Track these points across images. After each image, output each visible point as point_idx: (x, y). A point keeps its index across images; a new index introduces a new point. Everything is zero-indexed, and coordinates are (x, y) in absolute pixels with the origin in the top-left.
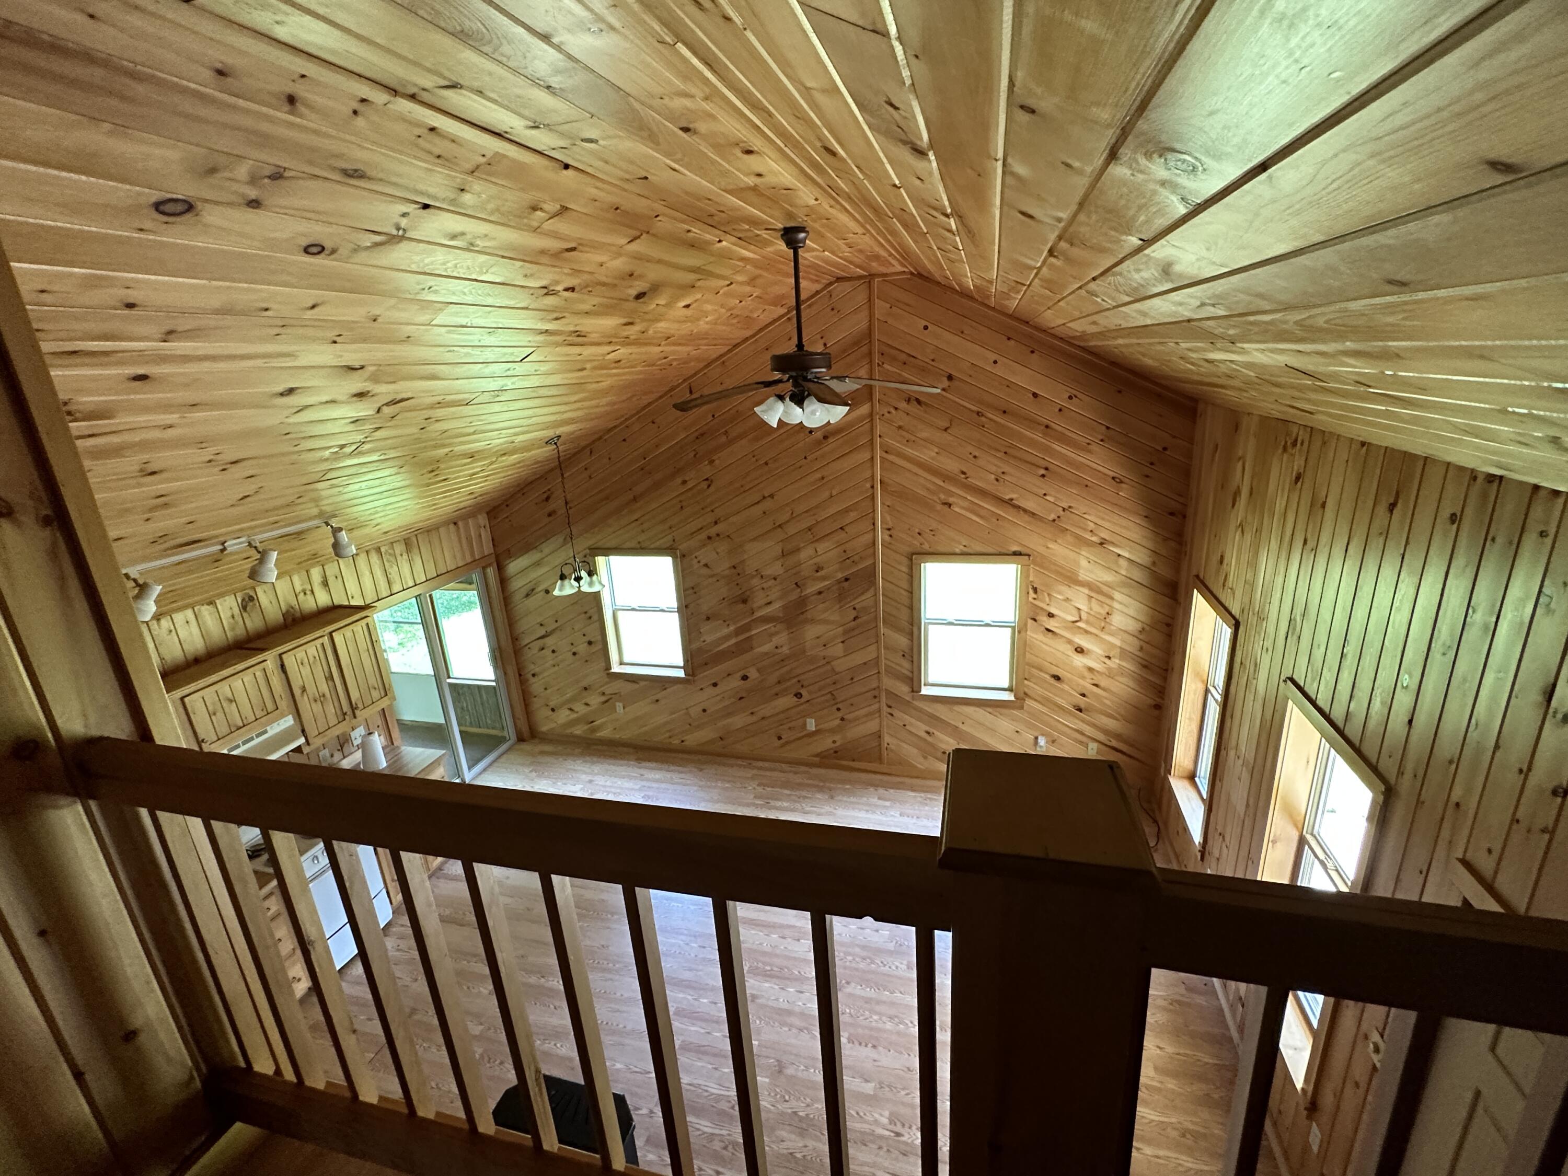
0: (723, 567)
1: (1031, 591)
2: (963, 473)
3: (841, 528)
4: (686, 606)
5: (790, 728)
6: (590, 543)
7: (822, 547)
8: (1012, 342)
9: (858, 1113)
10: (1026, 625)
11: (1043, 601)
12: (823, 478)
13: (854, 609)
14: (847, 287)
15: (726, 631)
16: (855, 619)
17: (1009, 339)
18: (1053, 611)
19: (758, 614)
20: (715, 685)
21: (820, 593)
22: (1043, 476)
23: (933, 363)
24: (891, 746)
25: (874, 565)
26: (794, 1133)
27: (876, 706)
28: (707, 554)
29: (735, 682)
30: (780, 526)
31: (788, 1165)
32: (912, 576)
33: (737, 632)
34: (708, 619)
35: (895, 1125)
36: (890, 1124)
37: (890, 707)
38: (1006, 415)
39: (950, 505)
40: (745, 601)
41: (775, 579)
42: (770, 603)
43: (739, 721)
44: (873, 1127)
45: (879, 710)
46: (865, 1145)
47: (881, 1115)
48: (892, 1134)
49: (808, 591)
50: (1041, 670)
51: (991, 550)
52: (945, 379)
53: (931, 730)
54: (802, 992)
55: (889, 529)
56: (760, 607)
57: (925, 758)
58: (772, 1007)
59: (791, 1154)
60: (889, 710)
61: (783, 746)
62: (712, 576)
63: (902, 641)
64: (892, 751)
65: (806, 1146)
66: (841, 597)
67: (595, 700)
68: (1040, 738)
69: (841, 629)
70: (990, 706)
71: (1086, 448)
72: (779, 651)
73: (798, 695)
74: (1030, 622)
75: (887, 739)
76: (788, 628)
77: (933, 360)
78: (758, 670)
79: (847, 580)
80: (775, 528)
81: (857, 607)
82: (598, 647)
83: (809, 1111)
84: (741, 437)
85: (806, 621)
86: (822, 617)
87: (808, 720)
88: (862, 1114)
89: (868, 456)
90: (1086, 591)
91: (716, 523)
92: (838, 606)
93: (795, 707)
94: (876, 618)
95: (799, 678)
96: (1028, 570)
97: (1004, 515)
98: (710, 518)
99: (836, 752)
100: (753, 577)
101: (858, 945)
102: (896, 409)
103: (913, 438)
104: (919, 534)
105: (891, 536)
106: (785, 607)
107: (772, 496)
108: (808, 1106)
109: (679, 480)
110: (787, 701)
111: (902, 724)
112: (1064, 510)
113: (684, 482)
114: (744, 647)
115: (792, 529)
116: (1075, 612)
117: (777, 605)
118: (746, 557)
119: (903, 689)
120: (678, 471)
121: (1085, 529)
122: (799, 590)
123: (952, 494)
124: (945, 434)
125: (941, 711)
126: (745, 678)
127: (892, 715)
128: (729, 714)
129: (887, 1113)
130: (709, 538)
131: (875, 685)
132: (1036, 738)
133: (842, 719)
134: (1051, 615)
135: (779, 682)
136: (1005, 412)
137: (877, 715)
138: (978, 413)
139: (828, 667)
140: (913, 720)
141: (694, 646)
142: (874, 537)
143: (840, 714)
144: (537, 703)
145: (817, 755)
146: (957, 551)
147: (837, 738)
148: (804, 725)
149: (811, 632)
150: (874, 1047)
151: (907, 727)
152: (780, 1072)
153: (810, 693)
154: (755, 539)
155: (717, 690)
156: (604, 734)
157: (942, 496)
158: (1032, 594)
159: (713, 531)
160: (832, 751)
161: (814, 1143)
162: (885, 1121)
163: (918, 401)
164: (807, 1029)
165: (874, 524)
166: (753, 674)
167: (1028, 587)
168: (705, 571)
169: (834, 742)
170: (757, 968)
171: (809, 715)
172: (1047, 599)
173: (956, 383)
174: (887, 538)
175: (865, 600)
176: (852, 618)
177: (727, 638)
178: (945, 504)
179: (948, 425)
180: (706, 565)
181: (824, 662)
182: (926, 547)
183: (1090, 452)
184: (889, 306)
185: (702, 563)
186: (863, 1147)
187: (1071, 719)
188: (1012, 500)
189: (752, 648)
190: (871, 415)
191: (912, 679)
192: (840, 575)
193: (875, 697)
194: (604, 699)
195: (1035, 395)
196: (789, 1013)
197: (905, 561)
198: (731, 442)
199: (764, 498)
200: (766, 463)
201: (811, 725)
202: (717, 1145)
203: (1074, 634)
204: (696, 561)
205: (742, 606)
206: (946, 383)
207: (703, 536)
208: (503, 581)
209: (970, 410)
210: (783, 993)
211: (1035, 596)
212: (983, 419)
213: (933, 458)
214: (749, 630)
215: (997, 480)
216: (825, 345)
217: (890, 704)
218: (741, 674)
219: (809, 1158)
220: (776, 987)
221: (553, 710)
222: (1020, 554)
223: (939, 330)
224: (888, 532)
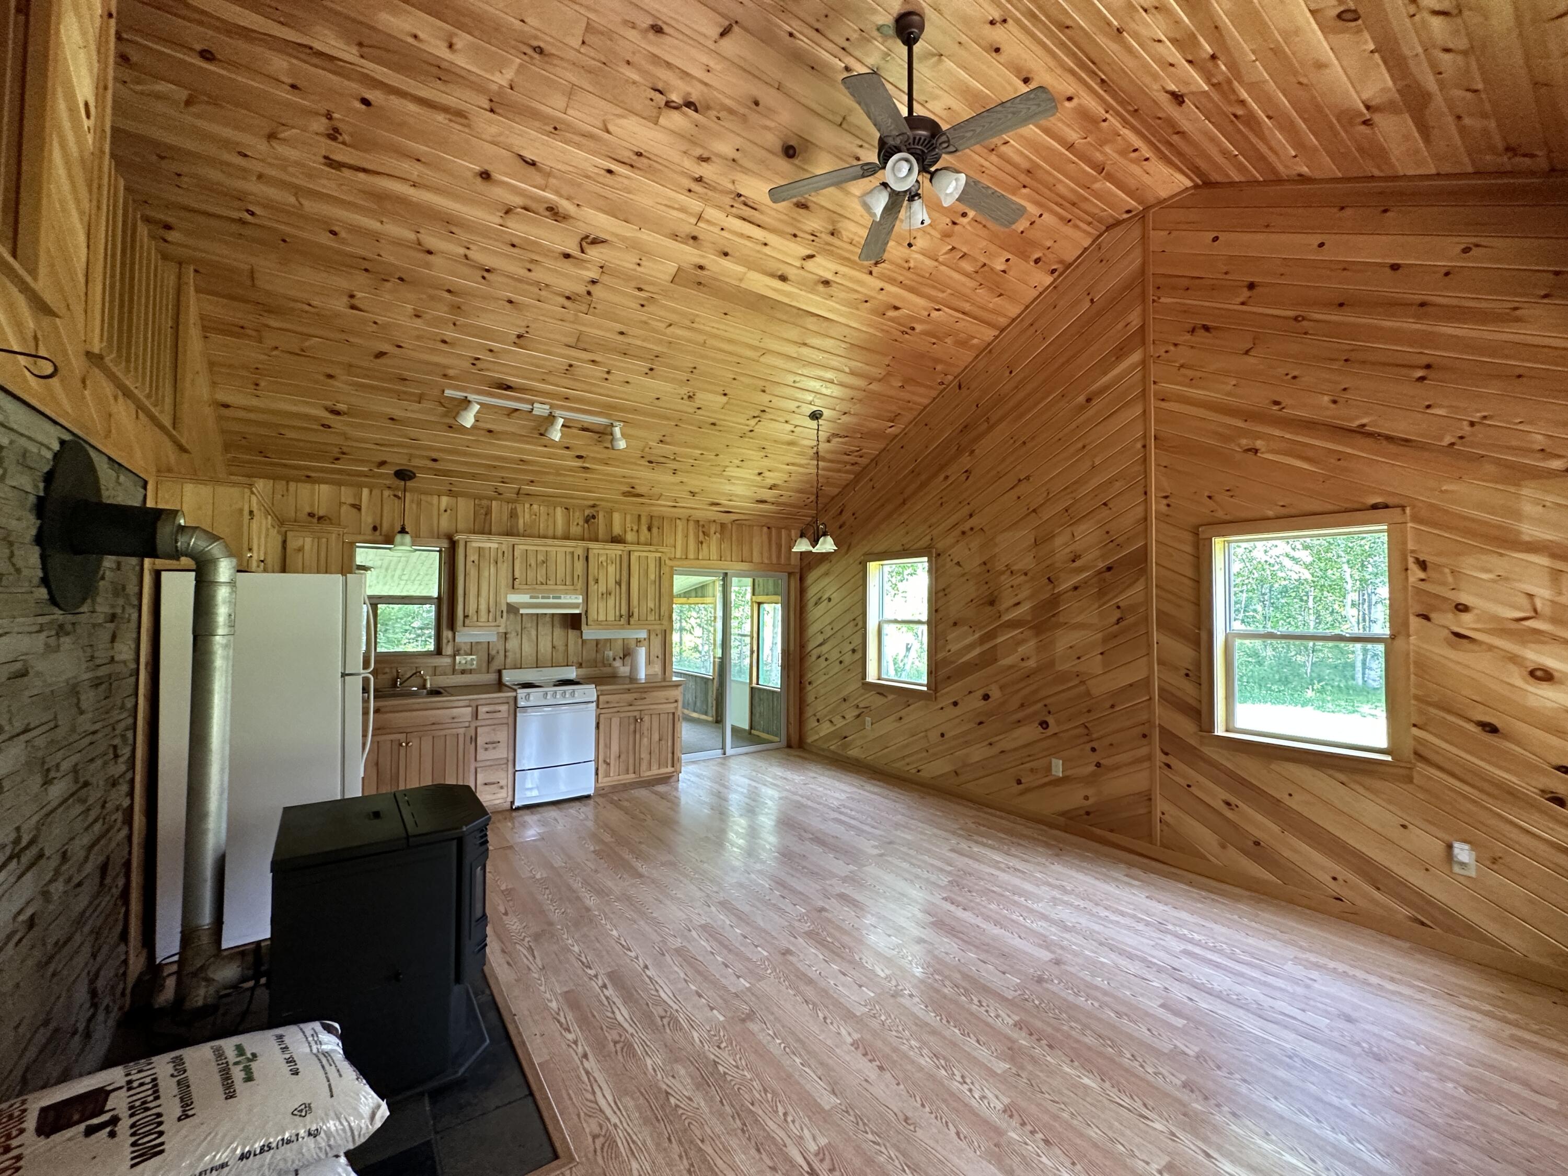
0: (973, 565)
1: (1412, 565)
2: (1276, 403)
3: (1105, 504)
4: (936, 611)
5: (1032, 770)
6: (866, 550)
7: (1081, 529)
8: (1348, 212)
9: (785, 1114)
10: (1406, 624)
11: (1444, 584)
12: (1084, 447)
13: (1118, 607)
14: (1118, 232)
15: (970, 639)
16: (1118, 622)
17: (1342, 208)
18: (1465, 599)
19: (1006, 618)
20: (955, 704)
21: (1076, 588)
22: (1422, 379)
23: (1227, 277)
24: (1167, 817)
25: (1145, 549)
26: (692, 1078)
27: (1144, 751)
28: (959, 552)
29: (975, 703)
30: (1034, 511)
31: (653, 1101)
32: (1198, 558)
33: (982, 640)
34: (955, 624)
35: (822, 1161)
36: (817, 1154)
37: (1166, 754)
38: (1344, 308)
39: (1256, 451)
40: (992, 603)
41: (1026, 574)
42: (1018, 604)
43: (978, 753)
44: (788, 1141)
45: (1149, 758)
46: (758, 1150)
47: (814, 1139)
48: (806, 1168)
49: (1064, 587)
50: (1449, 711)
51: (1330, 507)
52: (1245, 290)
53: (1233, 800)
54: (844, 975)
55: (1166, 497)
56: (1007, 609)
57: (1223, 847)
58: (798, 969)
59: (667, 1093)
60: (1164, 758)
61: (1022, 793)
62: (963, 575)
63: (1183, 652)
64: (1168, 825)
65: (690, 1099)
66: (1102, 593)
67: (851, 714)
68: (1457, 845)
69: (1100, 635)
70: (1341, 769)
71: (1511, 317)
72: (1024, 664)
73: (1044, 725)
74: (1414, 622)
75: (1161, 805)
76: (1037, 634)
77: (1226, 273)
78: (1001, 688)
79: (1109, 569)
80: (1028, 514)
81: (1120, 604)
82: (858, 655)
83: (732, 1072)
84: (1000, 420)
85: (1059, 625)
86: (1078, 619)
87: (1054, 761)
88: (789, 1119)
89: (1138, 411)
90: (1543, 560)
91: (971, 516)
92: (1096, 605)
93: (1038, 741)
94: (1146, 619)
95: (1047, 701)
96: (1404, 533)
97: (1349, 450)
98: (966, 511)
99: (1088, 813)
100: (1003, 573)
101: (959, 971)
102: (1176, 345)
103: (1199, 374)
104: (1210, 497)
105: (1168, 505)
106: (1034, 608)
107: (1028, 478)
108: (737, 1067)
109: (942, 477)
110: (1030, 732)
111: (1184, 783)
112: (1472, 424)
113: (947, 477)
114: (988, 659)
115: (1046, 514)
116: (1524, 601)
117: (1026, 607)
118: (997, 550)
119: (1184, 727)
120: (942, 468)
121: (1527, 451)
122: (1051, 586)
123: (1258, 436)
124: (1246, 358)
125: (1250, 769)
126: (986, 697)
127: (1169, 766)
128: (967, 744)
129: (823, 1141)
130: (964, 533)
131: (1145, 717)
132: (1450, 847)
133: (1098, 765)
134: (1462, 608)
135: (1022, 705)
136: (1341, 305)
137: (1146, 765)
138: (1296, 319)
139: (1082, 688)
140: (1202, 779)
141: (940, 656)
142: (1146, 511)
143: (1095, 758)
144: (809, 712)
145: (1063, 814)
146: (1270, 513)
147: (1090, 792)
148: (1049, 769)
149: (1064, 641)
150: (881, 1068)
151: (1193, 789)
152: (743, 1021)
153: (1058, 722)
154: (1009, 529)
155: (957, 711)
156: (854, 752)
157: (1244, 442)
158: (1416, 573)
159: (966, 526)
160: (1082, 812)
161: (703, 1104)
162: (813, 1148)
163: (1206, 328)
164: (814, 1004)
165: (1146, 493)
166: (995, 693)
167: (1405, 560)
168: (958, 569)
169: (1086, 798)
170: (818, 934)
171: (1055, 754)
172: (1450, 579)
173: (1258, 290)
174: (1164, 508)
175: (1132, 594)
176: (1114, 619)
177: (971, 646)
178: (1249, 450)
179: (1250, 345)
180: (958, 564)
181: (1076, 682)
182: (1220, 514)
183: (1518, 320)
184: (1166, 233)
185: (955, 561)
186: (753, 1152)
187: (1536, 816)
188: (1364, 426)
189: (996, 660)
190: (1143, 363)
191: (1199, 713)
192: (1101, 565)
193: (1144, 736)
194: (857, 712)
195: (1395, 267)
196: (810, 982)
197: (1189, 537)
198: (991, 428)
199: (1020, 480)
200: (1024, 443)
201: (1058, 768)
202: (612, 1035)
203: (1524, 643)
204: (949, 559)
205: (990, 608)
206: (1246, 293)
207: (957, 532)
208: (802, 591)
209: (1286, 318)
210: (824, 965)
211: (1422, 575)
212: (1305, 323)
213: (1229, 394)
214: (995, 637)
215: (1335, 402)
216: (1092, 300)
217: (1166, 750)
218: (981, 692)
219: (680, 1111)
220: (821, 957)
221: (818, 721)
222: (1386, 506)
223: (1233, 236)
224: (1165, 502)
